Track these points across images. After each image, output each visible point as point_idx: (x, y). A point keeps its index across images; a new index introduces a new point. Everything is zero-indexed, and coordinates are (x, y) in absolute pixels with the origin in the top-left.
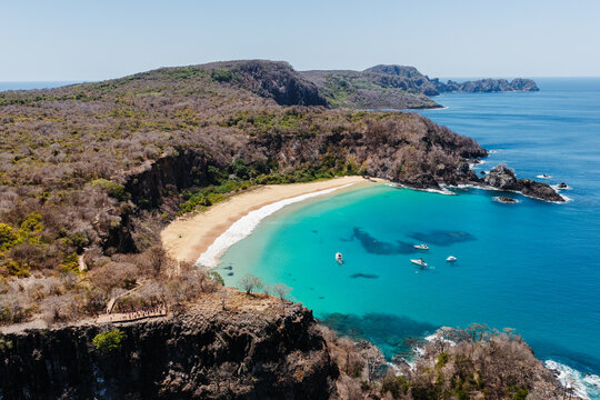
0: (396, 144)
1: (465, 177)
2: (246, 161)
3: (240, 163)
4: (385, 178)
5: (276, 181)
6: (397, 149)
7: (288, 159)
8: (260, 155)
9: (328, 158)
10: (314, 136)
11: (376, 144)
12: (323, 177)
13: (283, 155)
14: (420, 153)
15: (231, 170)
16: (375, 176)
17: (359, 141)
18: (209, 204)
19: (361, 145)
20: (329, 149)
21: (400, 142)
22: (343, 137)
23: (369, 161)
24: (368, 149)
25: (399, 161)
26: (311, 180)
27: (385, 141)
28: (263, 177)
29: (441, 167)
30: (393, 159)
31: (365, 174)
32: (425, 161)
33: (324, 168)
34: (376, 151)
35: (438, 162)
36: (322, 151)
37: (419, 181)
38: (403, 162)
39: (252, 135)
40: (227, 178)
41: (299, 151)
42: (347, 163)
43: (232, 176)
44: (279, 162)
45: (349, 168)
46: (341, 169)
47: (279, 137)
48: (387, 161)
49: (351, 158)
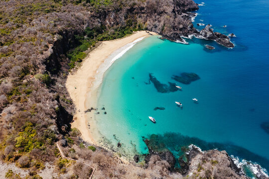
0: (160, 14)
1: (191, 31)
2: (91, 28)
3: (88, 30)
4: (156, 32)
5: (107, 39)
6: (161, 16)
7: (110, 23)
8: (97, 23)
9: (129, 21)
10: (121, 9)
11: (151, 13)
12: (128, 33)
13: (107, 21)
14: (172, 19)
15: (85, 34)
16: (151, 31)
17: (143, 11)
18: (81, 61)
19: (143, 13)
20: (129, 16)
21: (162, 12)
22: (135, 9)
23: (148, 22)
24: (147, 16)
25: (162, 23)
26: (123, 36)
27: (155, 11)
28: (100, 36)
29: (181, 26)
30: (159, 22)
31: (146, 29)
32: (174, 24)
33: (128, 27)
34: (151, 17)
35: (179, 23)
36: (126, 18)
37: (172, 36)
38: (164, 25)
39: (91, 12)
40: (83, 39)
41: (115, 18)
42: (138, 24)
43: (86, 37)
44: (106, 25)
45: (139, 26)
46: (135, 27)
47: (105, 12)
48: (156, 23)
49: (140, 21)
